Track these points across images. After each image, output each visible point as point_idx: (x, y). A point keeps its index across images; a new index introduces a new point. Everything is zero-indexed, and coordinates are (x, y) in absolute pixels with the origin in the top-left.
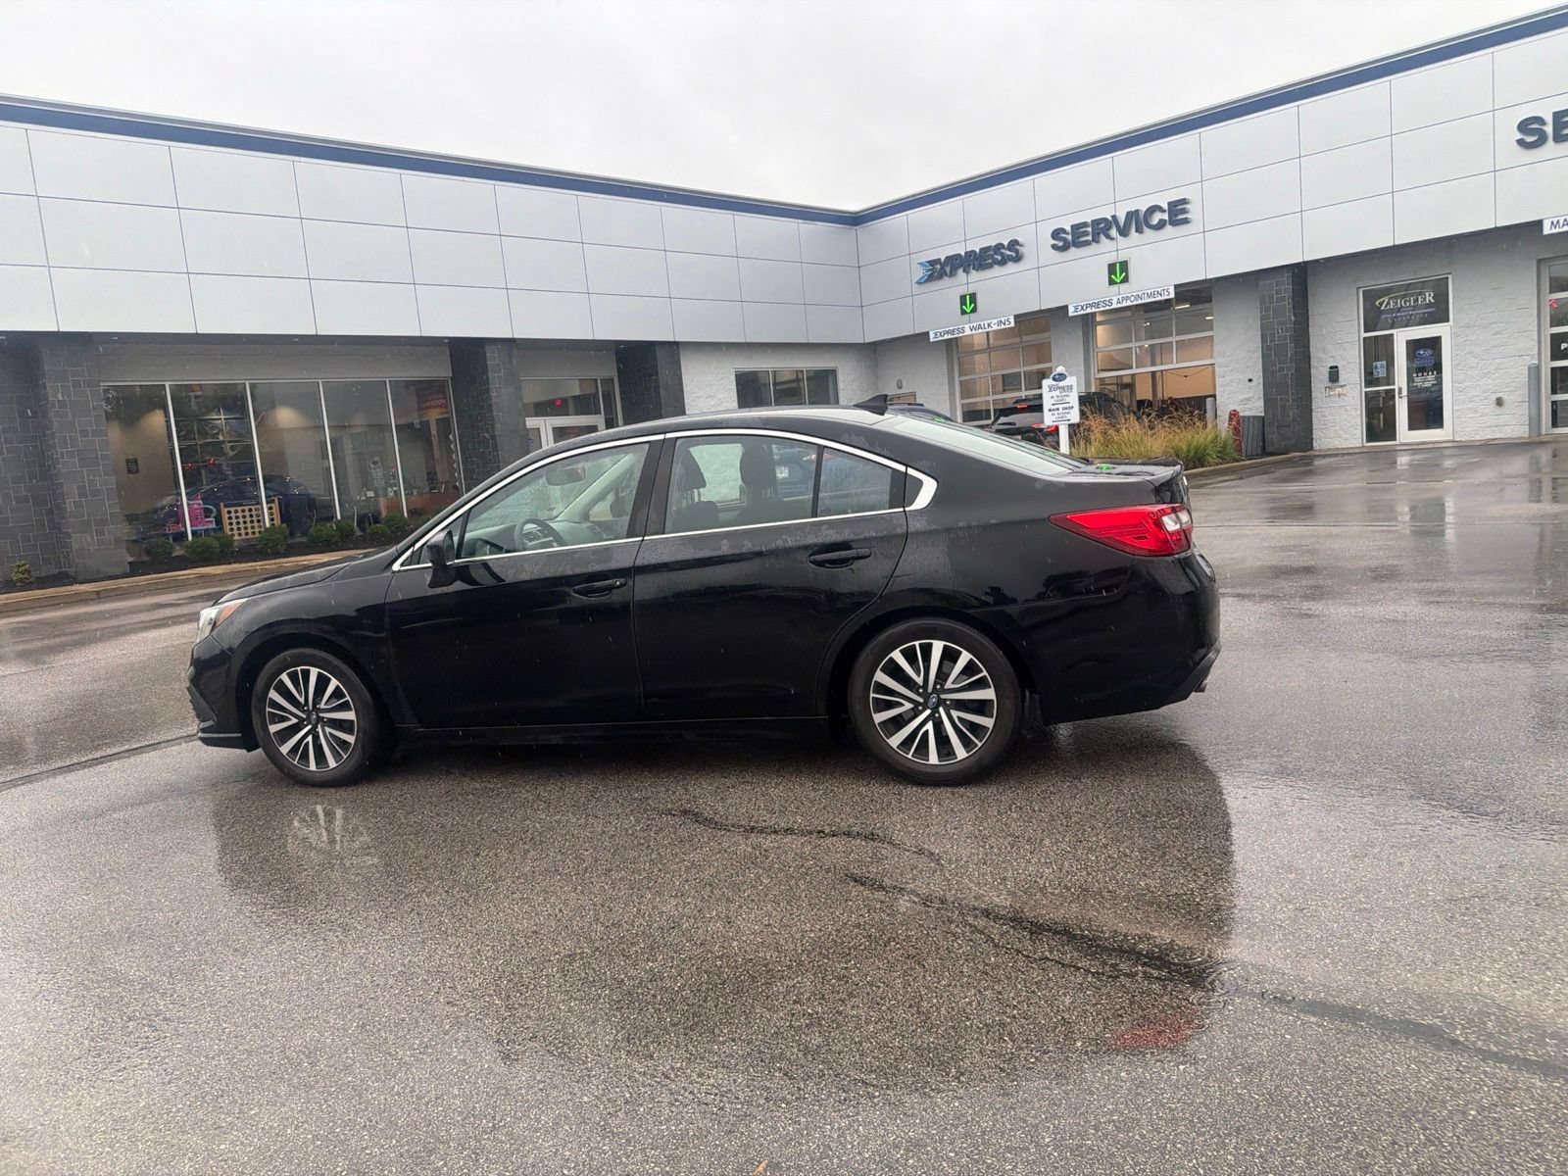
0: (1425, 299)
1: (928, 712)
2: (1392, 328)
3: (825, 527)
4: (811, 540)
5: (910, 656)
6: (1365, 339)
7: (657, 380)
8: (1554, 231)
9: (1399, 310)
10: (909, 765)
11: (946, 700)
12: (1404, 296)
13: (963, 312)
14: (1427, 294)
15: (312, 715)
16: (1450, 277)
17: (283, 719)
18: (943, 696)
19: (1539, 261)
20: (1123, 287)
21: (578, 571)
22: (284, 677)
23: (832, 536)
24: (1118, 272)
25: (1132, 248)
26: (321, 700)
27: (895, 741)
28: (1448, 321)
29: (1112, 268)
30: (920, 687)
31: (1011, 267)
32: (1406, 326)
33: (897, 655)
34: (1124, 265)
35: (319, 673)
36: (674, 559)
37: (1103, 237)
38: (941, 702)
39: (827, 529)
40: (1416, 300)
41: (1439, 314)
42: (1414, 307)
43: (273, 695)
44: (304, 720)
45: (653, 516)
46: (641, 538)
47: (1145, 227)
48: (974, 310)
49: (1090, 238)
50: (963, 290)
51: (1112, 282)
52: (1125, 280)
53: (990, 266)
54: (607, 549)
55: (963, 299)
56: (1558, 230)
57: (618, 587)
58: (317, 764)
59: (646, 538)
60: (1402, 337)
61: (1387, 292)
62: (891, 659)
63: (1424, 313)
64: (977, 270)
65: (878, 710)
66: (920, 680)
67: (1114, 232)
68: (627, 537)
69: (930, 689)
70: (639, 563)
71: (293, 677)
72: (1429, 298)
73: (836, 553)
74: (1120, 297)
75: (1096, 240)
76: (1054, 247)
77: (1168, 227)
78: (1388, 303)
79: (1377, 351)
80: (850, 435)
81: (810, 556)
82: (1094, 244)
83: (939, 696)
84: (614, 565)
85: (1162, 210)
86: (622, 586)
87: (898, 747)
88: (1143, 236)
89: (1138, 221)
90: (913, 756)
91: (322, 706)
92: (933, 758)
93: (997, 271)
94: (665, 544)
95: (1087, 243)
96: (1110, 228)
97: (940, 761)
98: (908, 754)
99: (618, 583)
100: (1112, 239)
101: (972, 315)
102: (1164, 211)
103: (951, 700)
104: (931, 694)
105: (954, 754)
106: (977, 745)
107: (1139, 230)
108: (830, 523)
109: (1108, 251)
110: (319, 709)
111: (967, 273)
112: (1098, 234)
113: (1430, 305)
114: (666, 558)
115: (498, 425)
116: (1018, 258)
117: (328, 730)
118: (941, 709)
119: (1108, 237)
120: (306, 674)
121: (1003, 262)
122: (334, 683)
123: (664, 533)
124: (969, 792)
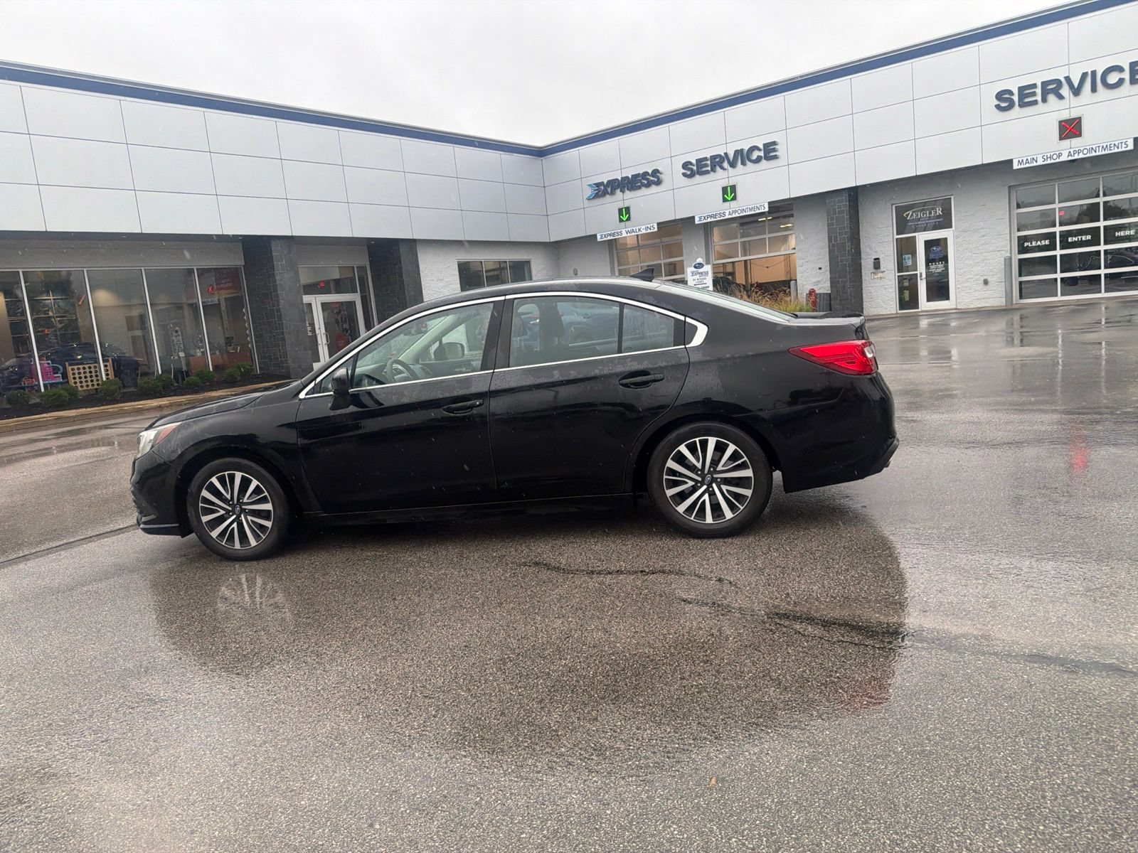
0: (936, 212)
1: (705, 487)
2: (914, 232)
3: (629, 359)
4: (619, 369)
5: (692, 448)
6: (897, 239)
7: (400, 268)
8: (1020, 167)
9: (919, 220)
10: (692, 524)
11: (717, 478)
12: (923, 210)
13: (621, 221)
14: (938, 209)
15: (236, 507)
16: (952, 197)
17: (213, 511)
18: (715, 476)
19: (1010, 187)
20: (733, 203)
21: (447, 395)
22: (214, 480)
23: (635, 366)
24: (729, 192)
25: (740, 176)
26: (244, 497)
27: (681, 508)
28: (951, 227)
29: (724, 190)
30: (699, 470)
31: (654, 189)
32: (925, 231)
33: (683, 449)
34: (733, 188)
35: (242, 475)
36: (519, 385)
37: (718, 168)
38: (714, 480)
39: (631, 361)
40: (930, 213)
41: (945, 222)
42: (929, 217)
43: (205, 493)
44: (230, 511)
45: (500, 354)
46: (492, 371)
47: (748, 162)
48: (629, 219)
49: (709, 168)
50: (621, 205)
51: (725, 200)
52: (734, 198)
53: (639, 188)
54: (467, 379)
55: (620, 211)
56: (1022, 166)
57: (478, 406)
58: (241, 543)
59: (496, 370)
60: (921, 238)
61: (911, 207)
62: (679, 452)
63: (935, 222)
64: (630, 191)
65: (669, 487)
66: (699, 465)
67: (726, 165)
68: (481, 370)
69: (706, 472)
70: (493, 388)
71: (222, 480)
72: (939, 212)
73: (639, 378)
74: (731, 210)
75: (713, 170)
76: (684, 175)
77: (764, 161)
78: (912, 215)
79: (906, 248)
80: (643, 296)
81: (620, 380)
82: (712, 173)
83: (712, 476)
84: (474, 390)
85: (758, 148)
86: (480, 405)
87: (684, 513)
88: (746, 167)
89: (743, 157)
90: (694, 518)
91: (245, 500)
92: (709, 519)
93: (644, 191)
94: (511, 373)
95: (707, 172)
96: (724, 161)
97: (714, 521)
98: (691, 517)
99: (478, 403)
100: (724, 169)
101: (628, 223)
102: (760, 150)
103: (721, 478)
104: (707, 474)
105: (724, 515)
106: (740, 509)
107: (743, 163)
108: (632, 356)
109: (721, 178)
110: (242, 502)
111: (623, 192)
112: (715, 166)
113: (939, 217)
114: (513, 385)
116: (659, 183)
117: (249, 518)
118: (714, 485)
119: (722, 168)
120: (232, 478)
121: (648, 185)
122: (255, 483)
123: (509, 367)
124: (737, 541)
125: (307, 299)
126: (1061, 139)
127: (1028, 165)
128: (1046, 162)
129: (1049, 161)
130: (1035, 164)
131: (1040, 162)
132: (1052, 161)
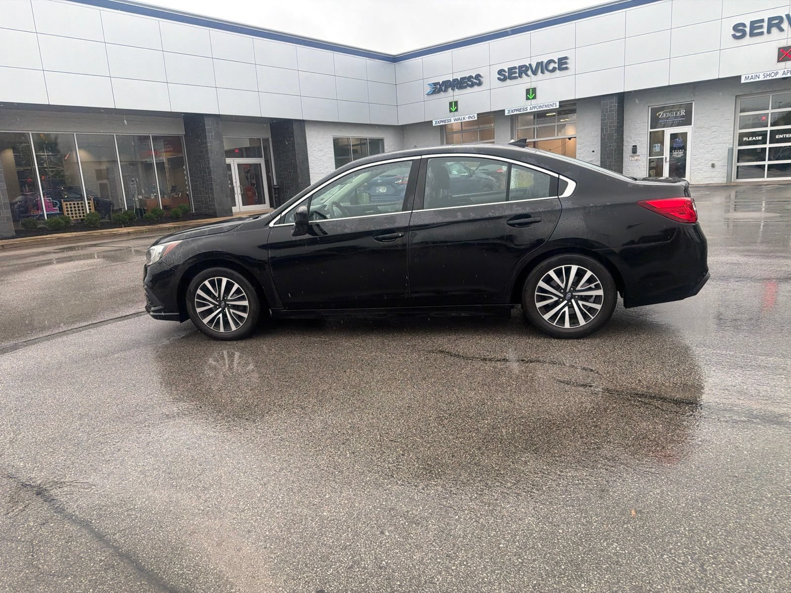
0: (681, 113)
2: (663, 127)
6: (650, 132)
7: (294, 140)
8: (746, 81)
9: (668, 118)
12: (671, 111)
13: (451, 111)
14: (682, 111)
15: (222, 302)
16: (694, 102)
17: (205, 305)
19: (736, 96)
20: (533, 101)
24: (531, 93)
25: (540, 81)
28: (691, 124)
29: (528, 91)
31: (476, 88)
32: (671, 127)
34: (534, 90)
35: (228, 280)
37: (524, 75)
40: (676, 114)
41: (687, 121)
42: (675, 117)
47: (546, 71)
48: (456, 110)
49: (517, 75)
50: (451, 100)
51: (528, 99)
52: (535, 98)
53: (465, 87)
55: (451, 104)
56: (748, 81)
60: (668, 131)
61: (662, 109)
63: (680, 120)
64: (458, 89)
67: (529, 72)
71: (212, 283)
72: (683, 113)
74: (532, 106)
75: (520, 76)
76: (499, 79)
77: (557, 71)
78: (663, 115)
79: (656, 139)
82: (519, 78)
85: (554, 62)
88: (545, 75)
89: (542, 67)
91: (229, 298)
93: (469, 90)
95: (515, 78)
96: (528, 70)
100: (529, 76)
101: (455, 113)
102: (556, 63)
107: (543, 72)
109: (526, 82)
110: (227, 300)
111: (453, 90)
112: (522, 73)
113: (683, 116)
115: (211, 161)
116: (480, 84)
117: (232, 311)
119: (527, 75)
120: (220, 282)
121: (472, 86)
125: (229, 161)
126: (778, 61)
127: (752, 80)
128: (766, 79)
129: (768, 78)
130: (757, 80)
131: (762, 78)
132: (771, 78)
